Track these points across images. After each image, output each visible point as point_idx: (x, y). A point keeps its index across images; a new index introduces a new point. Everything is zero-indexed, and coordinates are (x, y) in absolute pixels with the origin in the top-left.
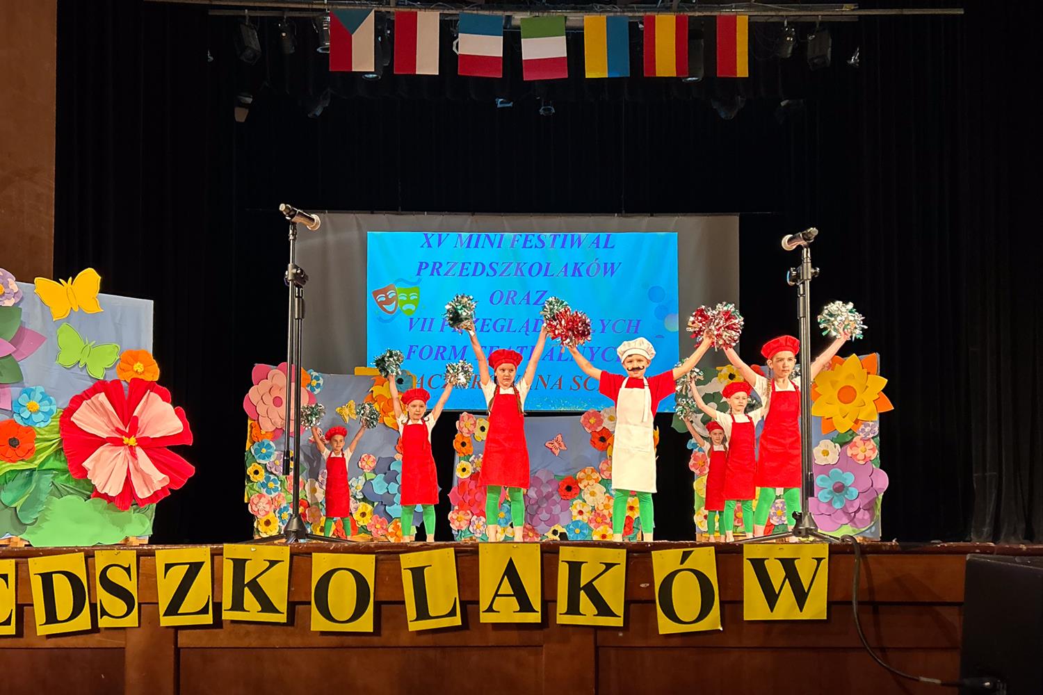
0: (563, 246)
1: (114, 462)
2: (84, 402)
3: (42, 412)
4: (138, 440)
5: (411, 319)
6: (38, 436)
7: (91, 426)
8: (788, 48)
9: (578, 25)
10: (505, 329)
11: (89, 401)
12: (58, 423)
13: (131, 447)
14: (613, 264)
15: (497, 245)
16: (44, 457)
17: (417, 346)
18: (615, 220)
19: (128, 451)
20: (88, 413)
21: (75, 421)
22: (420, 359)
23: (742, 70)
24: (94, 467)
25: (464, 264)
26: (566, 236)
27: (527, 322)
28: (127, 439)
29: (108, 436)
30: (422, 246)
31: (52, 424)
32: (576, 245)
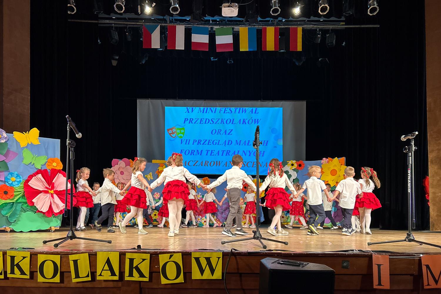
0: (239, 112)
1: (45, 199)
2: (34, 177)
3: (17, 181)
4: (54, 191)
5: (182, 140)
6: (15, 190)
7: (36, 186)
8: (319, 40)
9: (237, 30)
10: (217, 144)
11: (35, 177)
12: (23, 185)
13: (52, 194)
14: (258, 120)
15: (214, 112)
16: (18, 198)
17: (184, 150)
18: (259, 103)
19: (51, 195)
20: (34, 181)
21: (30, 185)
22: (185, 155)
23: (300, 48)
24: (37, 202)
25: (201, 119)
26: (240, 109)
27: (225, 141)
28: (50, 191)
29: (43, 190)
30: (186, 112)
31: (21, 185)
32: (244, 112)
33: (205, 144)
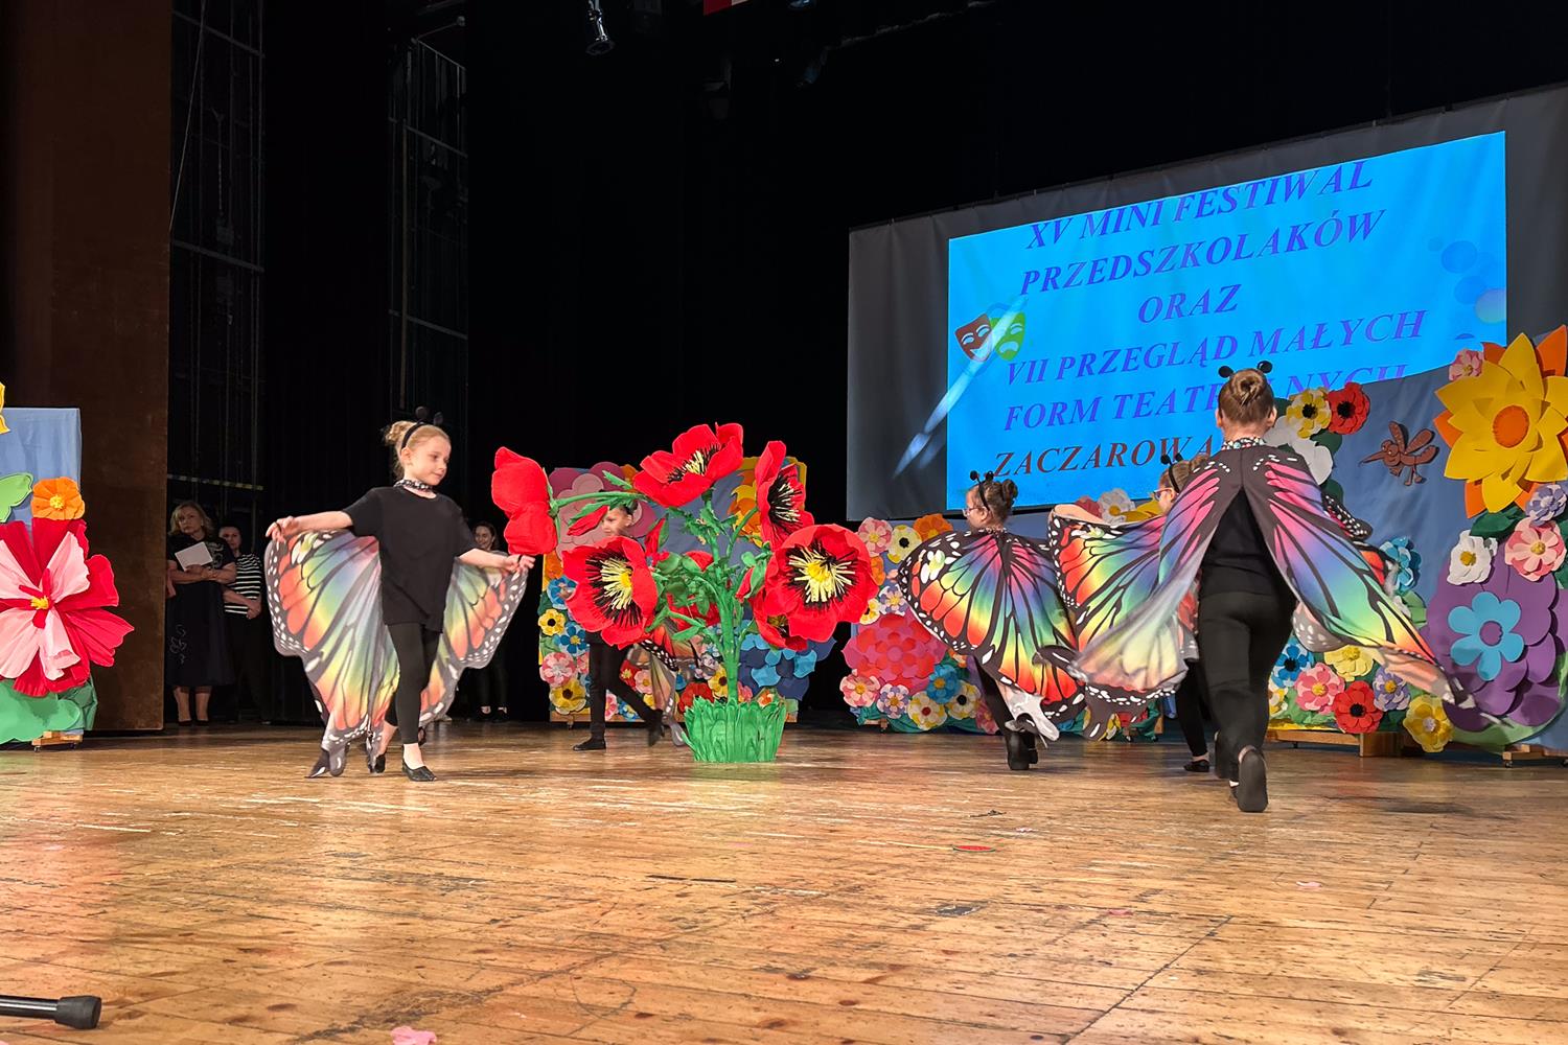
0: (1270, 201)
5: (1012, 366)
10: (1165, 361)
14: (1367, 216)
15: (1151, 221)
17: (1021, 408)
18: (1374, 132)
22: (1025, 426)
25: (1095, 263)
26: (1275, 183)
27: (1205, 343)
30: (1030, 247)
32: (1295, 193)
33: (1111, 367)
